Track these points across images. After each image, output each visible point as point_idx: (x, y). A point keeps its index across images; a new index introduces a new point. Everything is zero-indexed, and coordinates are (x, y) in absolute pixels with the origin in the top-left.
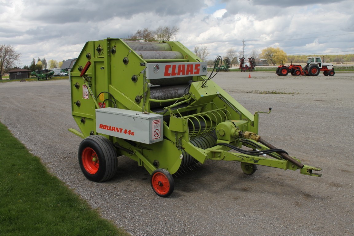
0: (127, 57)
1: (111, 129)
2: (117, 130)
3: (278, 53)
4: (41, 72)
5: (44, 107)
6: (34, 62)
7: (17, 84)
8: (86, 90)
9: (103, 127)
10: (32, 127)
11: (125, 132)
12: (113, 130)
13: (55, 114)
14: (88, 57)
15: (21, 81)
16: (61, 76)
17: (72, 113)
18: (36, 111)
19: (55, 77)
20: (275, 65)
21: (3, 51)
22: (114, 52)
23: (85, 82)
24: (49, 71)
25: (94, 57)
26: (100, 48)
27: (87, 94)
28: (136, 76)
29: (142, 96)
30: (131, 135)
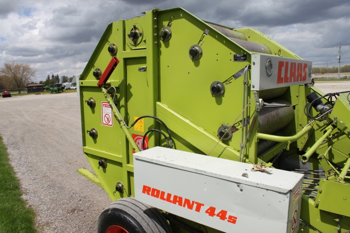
0: (197, 46)
1: (172, 199)
2: (189, 204)
4: (54, 86)
5: (53, 121)
6: (49, 78)
7: (33, 97)
8: (107, 111)
9: (150, 193)
10: (36, 148)
11: (211, 211)
12: (177, 203)
13: (63, 129)
14: (112, 51)
15: (36, 94)
16: (72, 89)
17: (83, 148)
18: (44, 126)
19: (66, 91)
21: (22, 68)
22: (166, 37)
23: (106, 97)
24: (61, 85)
25: (124, 49)
26: (137, 31)
27: (109, 117)
28: (222, 84)
29: (236, 125)
30: (226, 220)
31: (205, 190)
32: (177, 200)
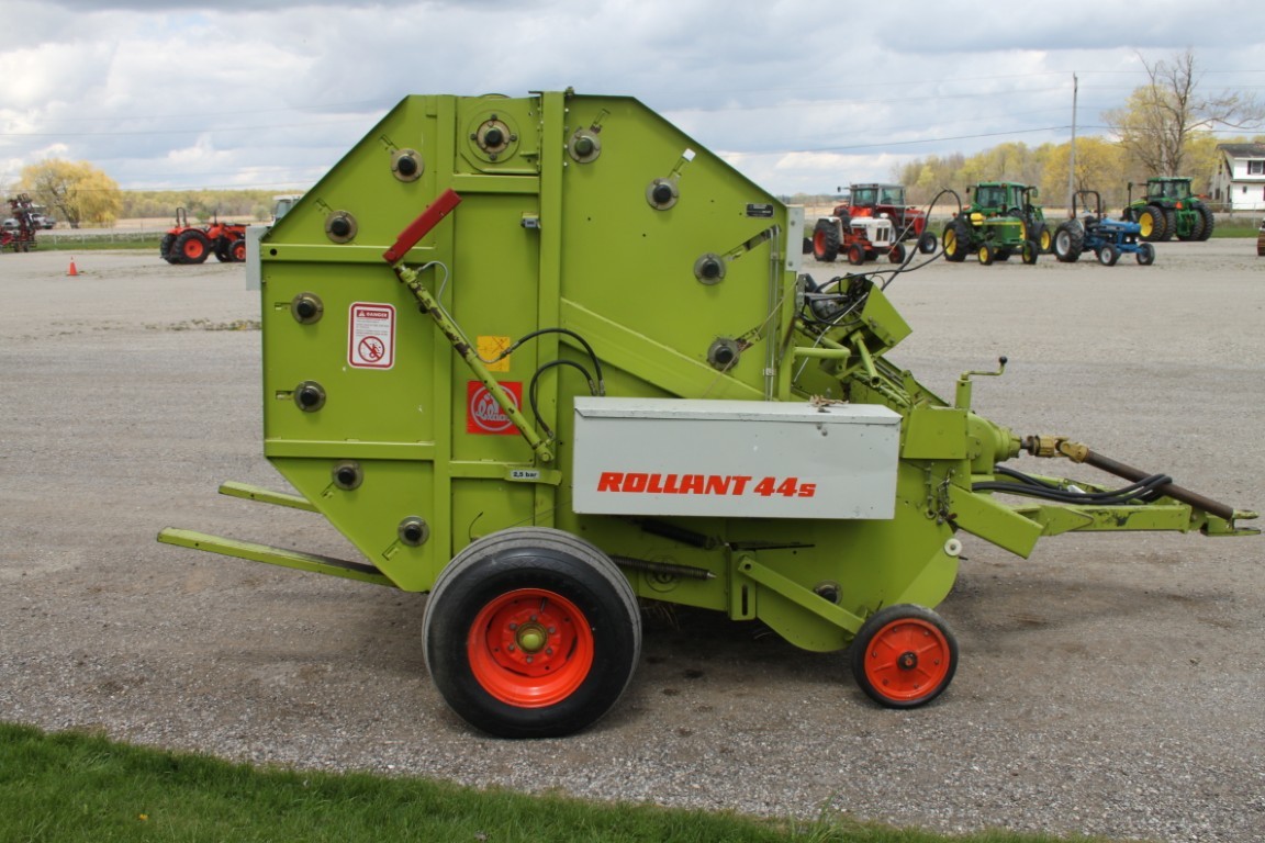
0: (667, 180)
1: (678, 485)
3: (84, 180)
8: (372, 328)
9: (621, 486)
11: (766, 487)
12: (691, 490)
17: (265, 445)
20: (77, 227)
22: (593, 153)
23: (417, 289)
25: (455, 170)
26: (503, 129)
27: (379, 344)
28: (720, 258)
29: (746, 337)
30: (795, 495)
31: (756, 448)
32: (694, 484)
